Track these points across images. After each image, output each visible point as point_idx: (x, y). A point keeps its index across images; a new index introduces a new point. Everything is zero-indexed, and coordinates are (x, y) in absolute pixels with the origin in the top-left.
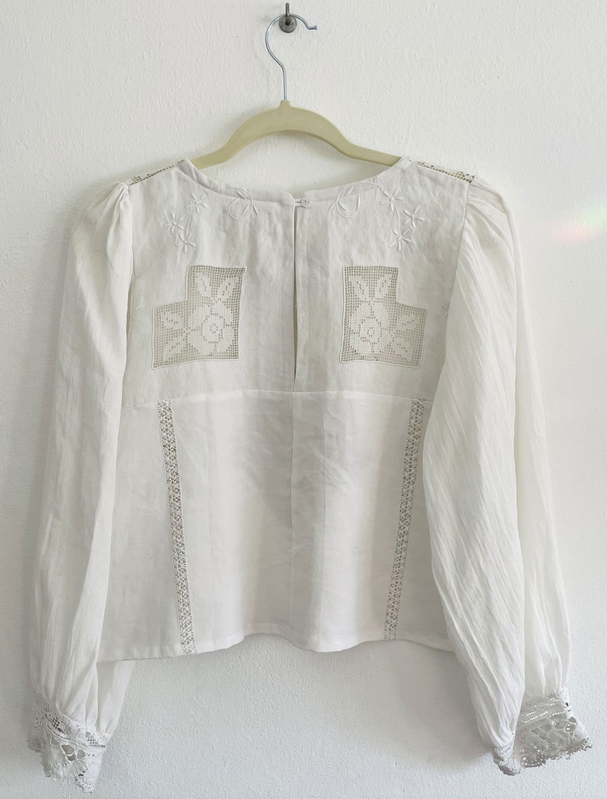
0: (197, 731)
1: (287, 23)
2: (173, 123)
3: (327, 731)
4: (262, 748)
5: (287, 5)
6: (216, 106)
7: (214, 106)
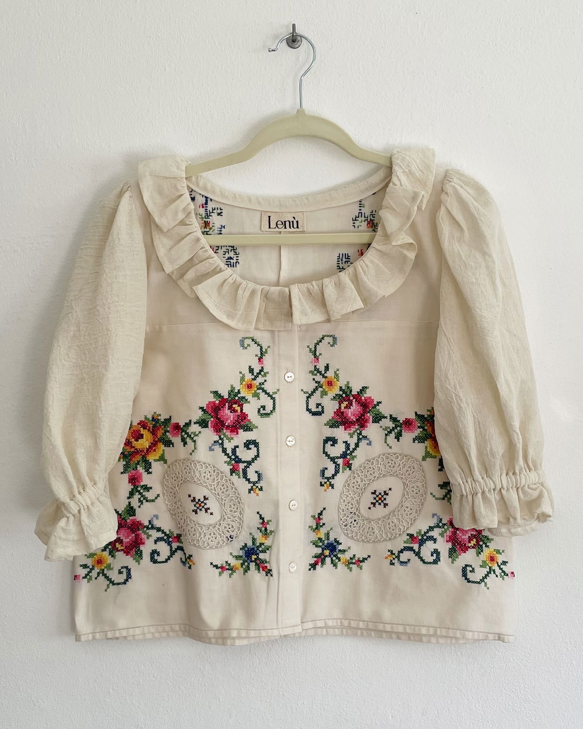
0: (205, 684)
1: (293, 40)
6: (229, 112)
7: (228, 112)
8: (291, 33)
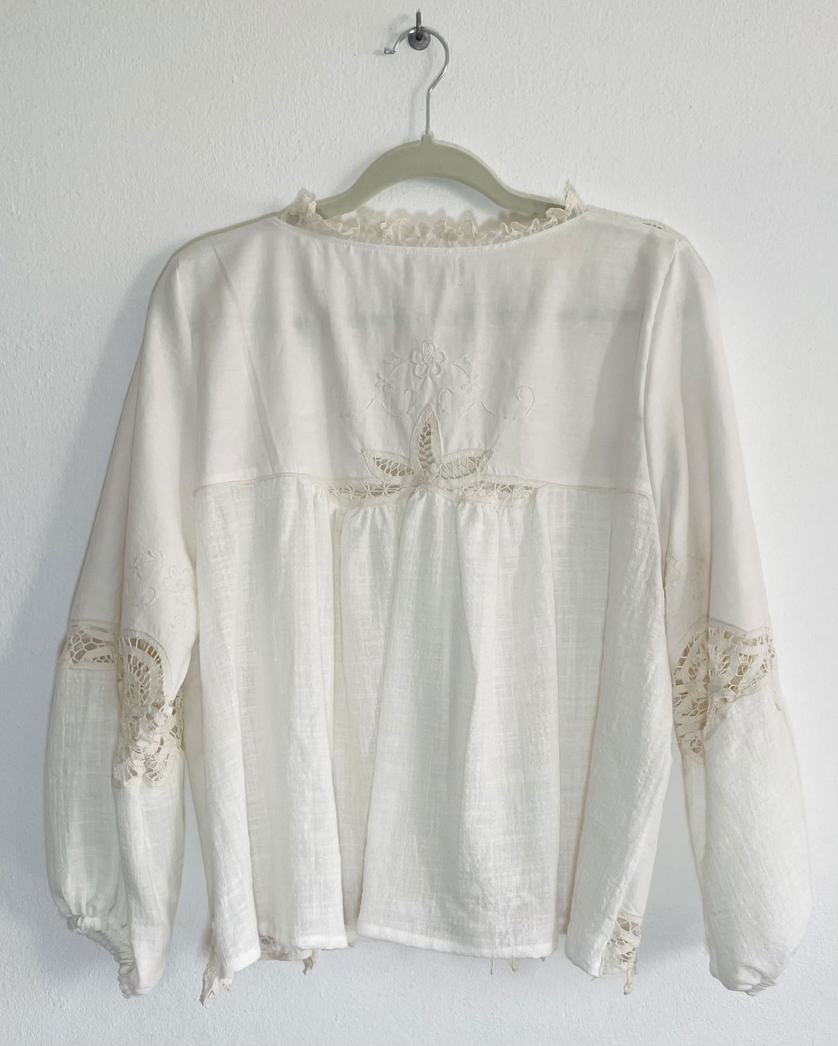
1: (418, 38)
5: (418, 15)
7: (324, 143)
8: (414, 28)
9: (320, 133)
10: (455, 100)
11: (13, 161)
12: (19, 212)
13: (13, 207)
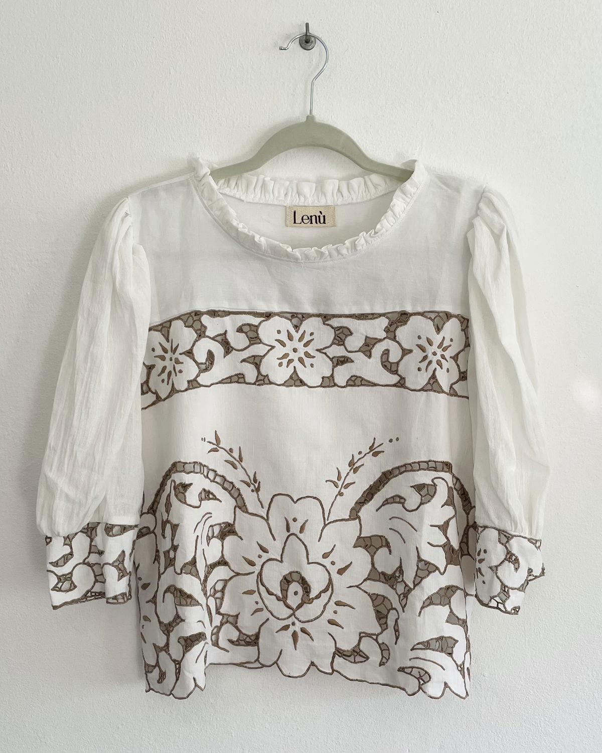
0: (217, 719)
1: (306, 41)
2: (198, 135)
3: (342, 719)
4: (280, 736)
6: (238, 118)
8: (304, 32)
9: (235, 113)
10: (334, 87)
11: (9, 132)
12: (13, 169)
13: (8, 166)
